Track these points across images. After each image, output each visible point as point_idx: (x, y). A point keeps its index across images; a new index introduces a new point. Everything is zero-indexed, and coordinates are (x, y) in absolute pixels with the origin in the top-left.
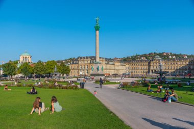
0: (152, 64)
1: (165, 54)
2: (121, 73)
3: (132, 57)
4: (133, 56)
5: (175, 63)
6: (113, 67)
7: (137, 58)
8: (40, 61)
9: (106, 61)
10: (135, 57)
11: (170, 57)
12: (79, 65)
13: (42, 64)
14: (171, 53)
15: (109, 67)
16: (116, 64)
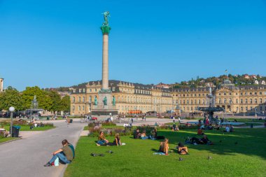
0: (218, 95)
1: (247, 77)
2: (164, 110)
3: (190, 82)
4: (193, 81)
5: (258, 94)
6: (148, 99)
7: (199, 85)
8: (10, 88)
9: (135, 88)
10: (196, 82)
11: (257, 82)
12: (88, 96)
13: (15, 92)
14: (258, 76)
15: (140, 98)
16: (154, 94)
